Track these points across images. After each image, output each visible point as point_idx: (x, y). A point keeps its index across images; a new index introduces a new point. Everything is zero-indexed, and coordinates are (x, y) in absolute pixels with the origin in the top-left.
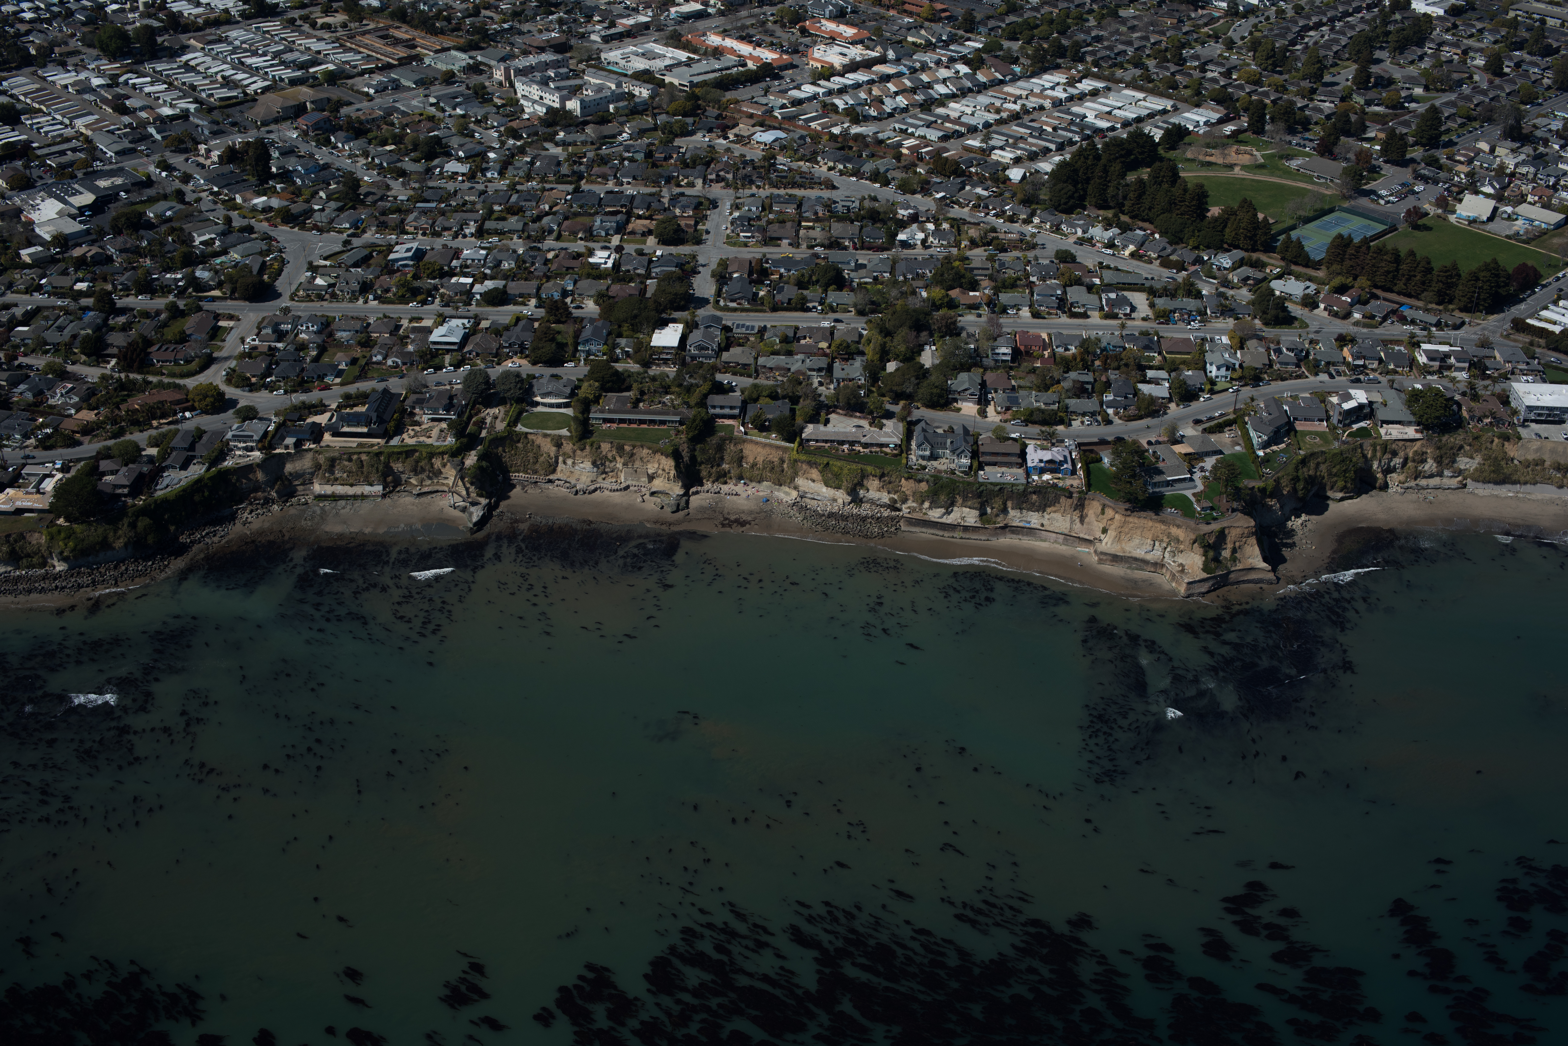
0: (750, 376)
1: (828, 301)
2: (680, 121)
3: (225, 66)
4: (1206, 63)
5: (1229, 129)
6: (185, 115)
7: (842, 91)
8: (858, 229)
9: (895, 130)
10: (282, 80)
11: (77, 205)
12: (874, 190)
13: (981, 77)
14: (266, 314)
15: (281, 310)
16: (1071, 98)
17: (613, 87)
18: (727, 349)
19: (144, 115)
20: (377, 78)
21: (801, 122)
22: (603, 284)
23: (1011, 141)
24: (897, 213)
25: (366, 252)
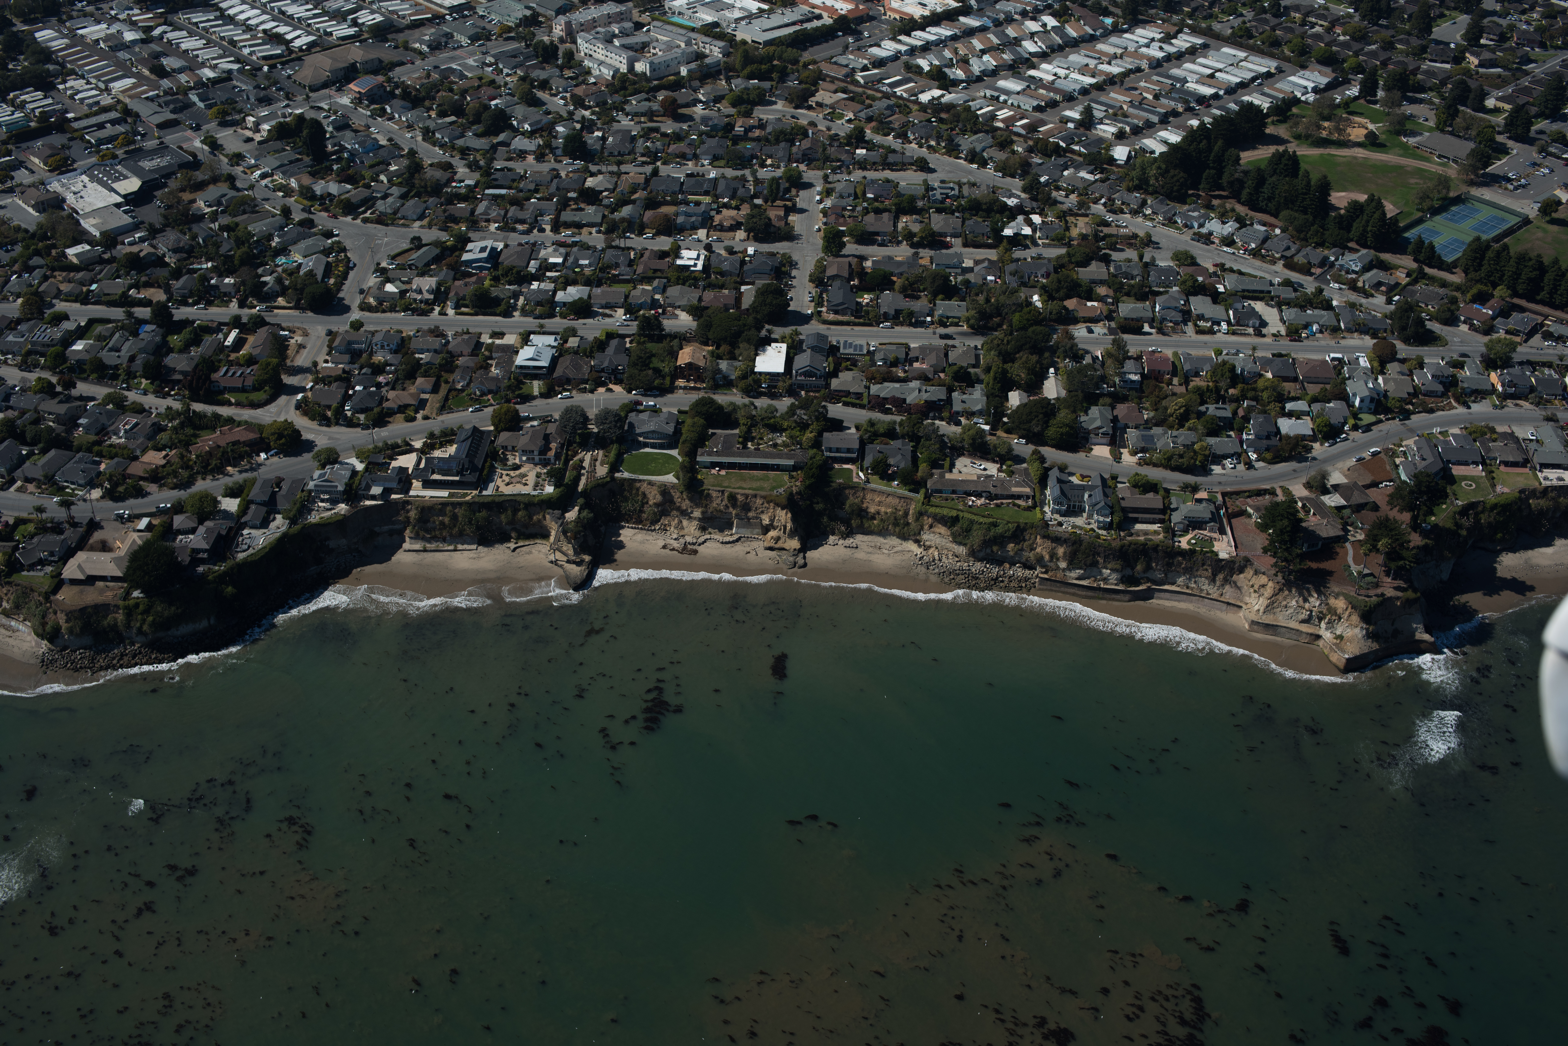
0: (864, 408)
1: (938, 312)
2: (757, 86)
3: (265, 17)
4: (1306, 15)
5: (1337, 97)
6: (227, 78)
7: (926, 48)
8: (960, 222)
9: (985, 96)
10: (327, 34)
11: (123, 192)
12: (970, 172)
13: (1071, 32)
14: (336, 330)
15: (352, 325)
16: (1168, 58)
17: (683, 45)
18: (835, 374)
19: (183, 78)
20: (429, 33)
21: (886, 88)
22: (694, 293)
23: (1110, 111)
24: (1001, 202)
25: (437, 251)
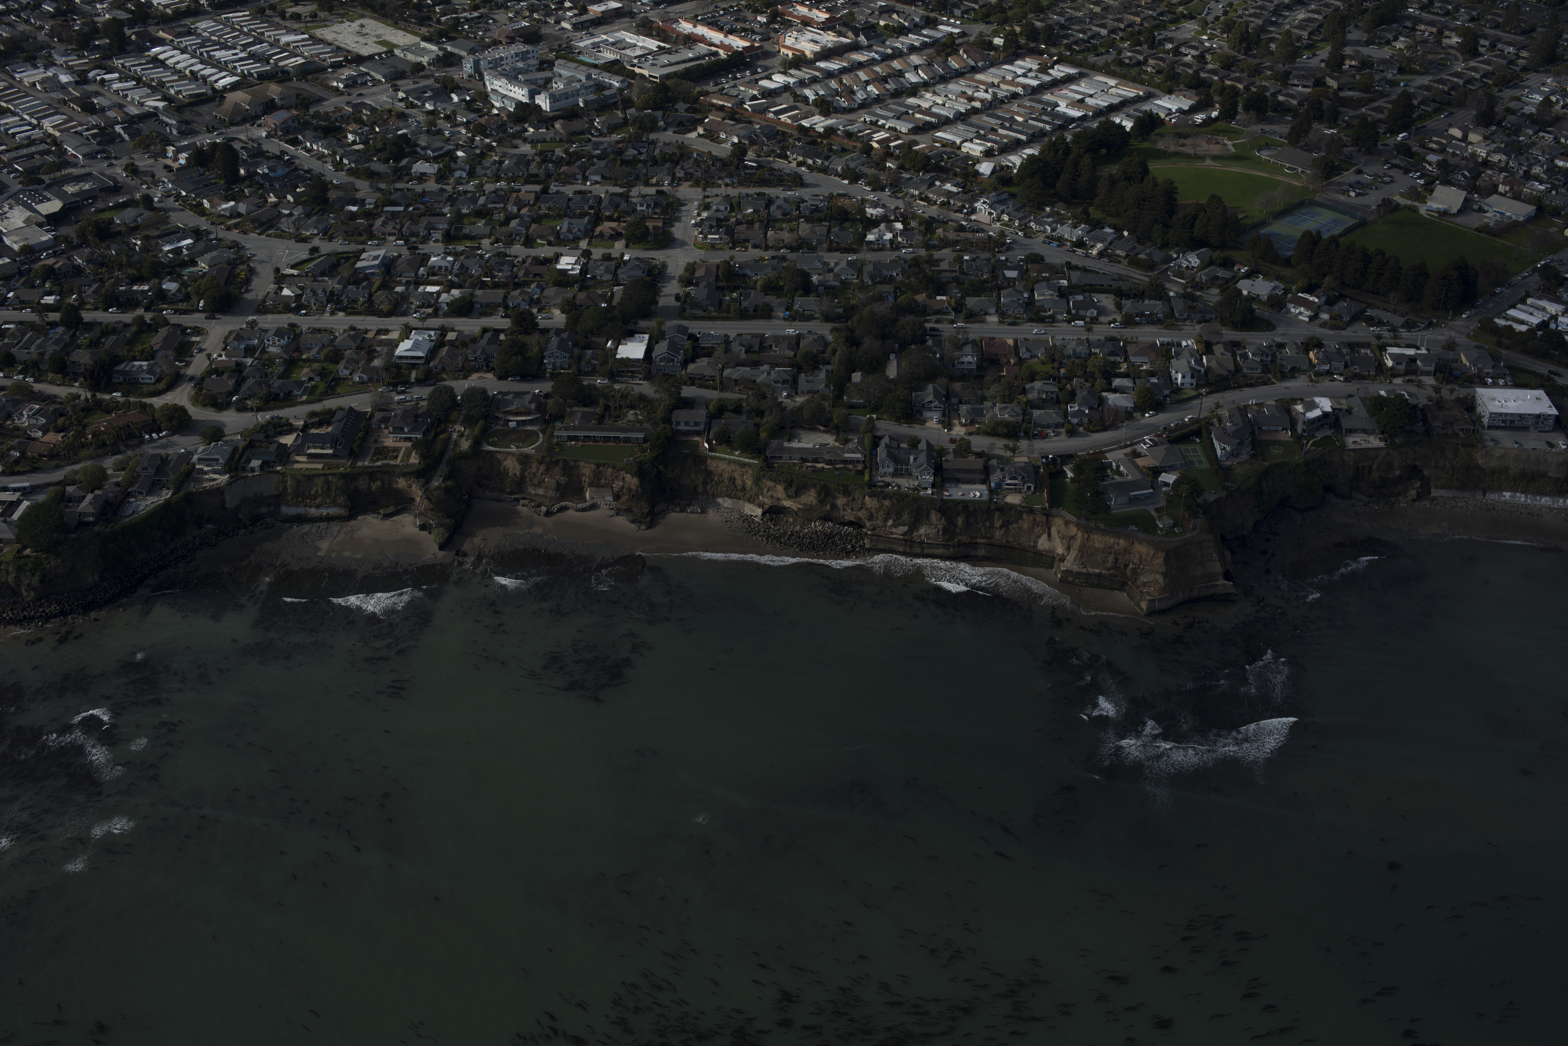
0: (715, 388)
1: (796, 307)
2: (650, 114)
3: (194, 60)
4: (1179, 47)
5: (1199, 118)
6: (153, 115)
7: (814, 80)
8: (826, 229)
9: (865, 121)
10: (251, 75)
11: (45, 213)
12: (842, 187)
13: (953, 64)
14: (233, 328)
15: (247, 323)
16: (1043, 86)
17: (583, 79)
18: (693, 360)
19: (111, 114)
20: (347, 72)
21: (771, 115)
22: (569, 293)
23: (982, 132)
24: (865, 212)
25: (334, 260)
